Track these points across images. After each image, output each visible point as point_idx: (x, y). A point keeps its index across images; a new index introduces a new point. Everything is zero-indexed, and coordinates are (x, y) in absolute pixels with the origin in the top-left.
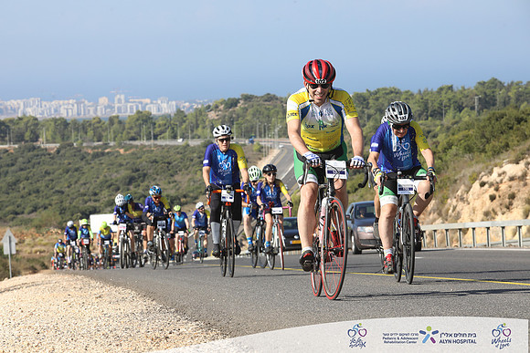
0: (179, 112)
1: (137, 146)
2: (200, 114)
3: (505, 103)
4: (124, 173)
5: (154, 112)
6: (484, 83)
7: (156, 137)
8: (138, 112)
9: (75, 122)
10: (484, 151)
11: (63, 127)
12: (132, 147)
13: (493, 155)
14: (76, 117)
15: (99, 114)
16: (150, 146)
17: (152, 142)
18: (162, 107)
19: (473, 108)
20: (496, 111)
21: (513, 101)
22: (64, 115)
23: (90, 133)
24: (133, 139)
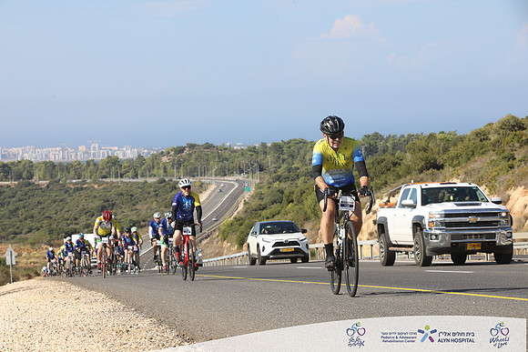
0: (140, 156)
1: (107, 183)
2: (155, 158)
3: (384, 151)
4: (98, 203)
5: (121, 157)
6: (369, 136)
7: (122, 176)
8: (109, 157)
9: (61, 164)
11: (51, 168)
12: (103, 183)
13: (376, 189)
14: (62, 160)
15: (79, 158)
16: (117, 182)
17: (119, 179)
18: (127, 153)
21: (390, 149)
22: (53, 160)
23: (72, 173)
24: (105, 177)
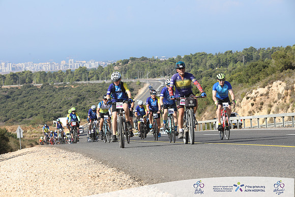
0: (100, 67)
1: (80, 84)
2: (110, 67)
3: (257, 59)
4: (74, 97)
5: (88, 67)
6: (247, 49)
7: (89, 80)
8: (80, 67)
9: (50, 73)
10: (248, 82)
11: (44, 76)
12: (77, 84)
13: (252, 84)
14: (50, 70)
15: (61, 69)
16: (86, 84)
17: (87, 82)
18: (92, 65)
19: (242, 61)
20: (253, 62)
21: (261, 57)
22: (45, 70)
23: (57, 78)
24: (78, 80)
